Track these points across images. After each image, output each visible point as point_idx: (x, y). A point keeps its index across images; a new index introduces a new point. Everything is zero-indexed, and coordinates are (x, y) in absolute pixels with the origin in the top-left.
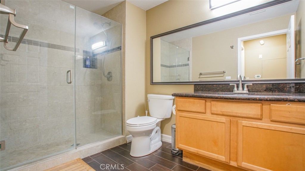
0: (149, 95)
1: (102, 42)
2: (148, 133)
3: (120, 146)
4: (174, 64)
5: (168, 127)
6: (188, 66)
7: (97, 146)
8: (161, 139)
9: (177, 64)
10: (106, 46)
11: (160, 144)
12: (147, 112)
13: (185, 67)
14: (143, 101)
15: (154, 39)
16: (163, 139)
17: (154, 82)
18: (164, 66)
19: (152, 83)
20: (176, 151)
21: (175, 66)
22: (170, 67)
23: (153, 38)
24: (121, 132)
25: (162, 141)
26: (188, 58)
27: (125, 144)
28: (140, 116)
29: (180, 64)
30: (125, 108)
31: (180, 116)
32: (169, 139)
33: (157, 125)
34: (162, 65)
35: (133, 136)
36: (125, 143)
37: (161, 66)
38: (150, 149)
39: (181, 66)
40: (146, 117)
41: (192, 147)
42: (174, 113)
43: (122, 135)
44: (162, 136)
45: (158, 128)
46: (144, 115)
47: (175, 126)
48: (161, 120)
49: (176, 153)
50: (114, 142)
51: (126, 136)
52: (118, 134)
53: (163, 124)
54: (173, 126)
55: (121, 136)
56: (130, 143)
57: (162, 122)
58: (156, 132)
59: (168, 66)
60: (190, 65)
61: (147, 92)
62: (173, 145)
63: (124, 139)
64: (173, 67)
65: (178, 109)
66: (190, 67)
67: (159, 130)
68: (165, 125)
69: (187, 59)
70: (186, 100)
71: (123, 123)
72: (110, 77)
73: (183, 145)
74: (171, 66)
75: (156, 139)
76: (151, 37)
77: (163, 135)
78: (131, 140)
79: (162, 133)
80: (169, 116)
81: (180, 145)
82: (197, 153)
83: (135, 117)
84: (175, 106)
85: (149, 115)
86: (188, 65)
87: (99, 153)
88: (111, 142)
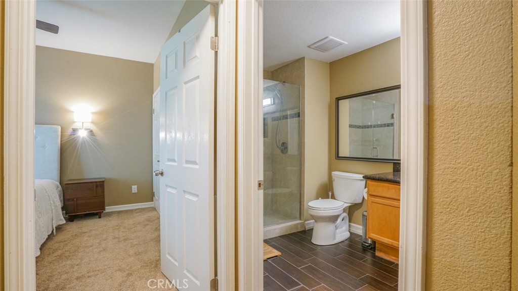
0: (334, 173)
1: (270, 99)
2: (333, 219)
3: (298, 232)
4: (369, 124)
5: (358, 214)
6: (392, 127)
7: (275, 229)
8: (349, 229)
9: (373, 124)
10: (274, 104)
11: (347, 235)
12: (330, 194)
13: (387, 128)
14: (325, 179)
15: (340, 101)
16: (351, 229)
17: (340, 156)
18: (354, 127)
19: (338, 157)
20: (367, 243)
21: (370, 127)
22: (362, 128)
23: (338, 99)
24: (298, 216)
25: (350, 232)
26: (393, 115)
27: (303, 231)
28: (322, 198)
29: (379, 123)
30: (304, 188)
31: (372, 202)
32: (359, 229)
33: (344, 210)
34: (351, 126)
35: (316, 221)
36: (304, 229)
37: (349, 127)
38: (335, 238)
39: (381, 126)
40: (330, 200)
41: (385, 237)
42: (366, 198)
43: (300, 220)
44: (350, 226)
45: (345, 215)
46: (327, 197)
47: (366, 213)
48: (349, 205)
49: (368, 246)
50: (291, 227)
51: (305, 221)
52: (295, 218)
53: (352, 210)
54: (364, 213)
55: (299, 222)
56: (312, 230)
57: (350, 207)
58: (343, 220)
59: (360, 126)
60: (395, 125)
61: (330, 170)
62: (364, 237)
63: (303, 225)
64: (368, 127)
65: (370, 193)
66: (395, 128)
67: (346, 217)
68: (354, 212)
69: (390, 116)
70: (379, 184)
71: (302, 206)
72: (284, 149)
73: (376, 234)
74: (365, 126)
75: (342, 228)
76: (336, 98)
77: (352, 224)
78: (313, 227)
79: (350, 221)
80: (360, 201)
81: (372, 234)
82: (392, 245)
83: (315, 200)
84: (367, 189)
85: (333, 197)
86: (392, 125)
87: (276, 237)
88: (288, 226)
